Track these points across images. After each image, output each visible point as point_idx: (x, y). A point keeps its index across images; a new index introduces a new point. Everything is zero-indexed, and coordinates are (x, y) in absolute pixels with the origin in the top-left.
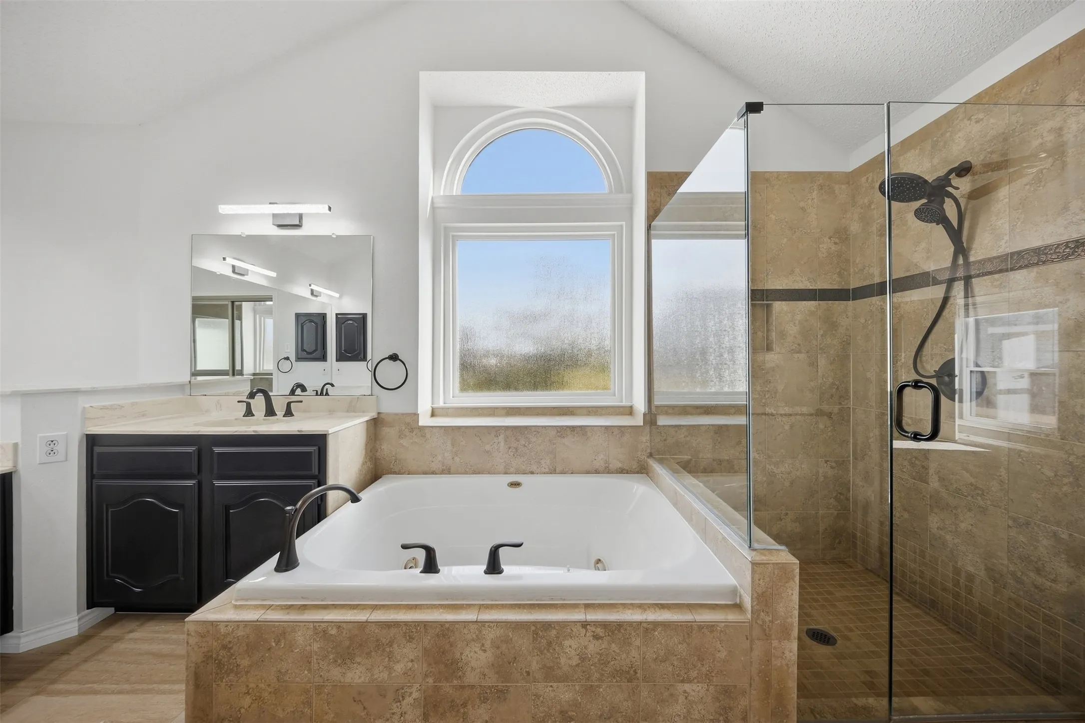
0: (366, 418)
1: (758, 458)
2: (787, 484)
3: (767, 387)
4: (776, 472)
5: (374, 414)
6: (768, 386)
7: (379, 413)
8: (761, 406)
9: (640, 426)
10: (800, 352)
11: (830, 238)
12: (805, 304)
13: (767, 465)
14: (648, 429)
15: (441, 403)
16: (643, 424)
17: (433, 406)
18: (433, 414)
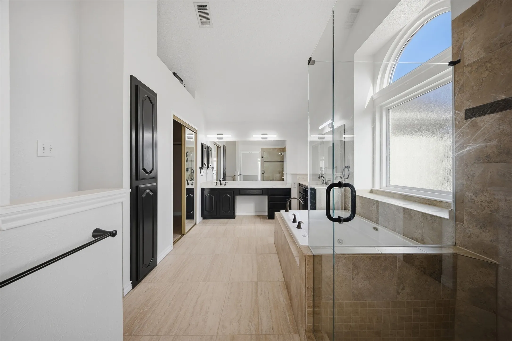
9: (446, 219)
14: (452, 223)
15: (377, 187)
16: (449, 218)
17: (372, 188)
18: (372, 192)
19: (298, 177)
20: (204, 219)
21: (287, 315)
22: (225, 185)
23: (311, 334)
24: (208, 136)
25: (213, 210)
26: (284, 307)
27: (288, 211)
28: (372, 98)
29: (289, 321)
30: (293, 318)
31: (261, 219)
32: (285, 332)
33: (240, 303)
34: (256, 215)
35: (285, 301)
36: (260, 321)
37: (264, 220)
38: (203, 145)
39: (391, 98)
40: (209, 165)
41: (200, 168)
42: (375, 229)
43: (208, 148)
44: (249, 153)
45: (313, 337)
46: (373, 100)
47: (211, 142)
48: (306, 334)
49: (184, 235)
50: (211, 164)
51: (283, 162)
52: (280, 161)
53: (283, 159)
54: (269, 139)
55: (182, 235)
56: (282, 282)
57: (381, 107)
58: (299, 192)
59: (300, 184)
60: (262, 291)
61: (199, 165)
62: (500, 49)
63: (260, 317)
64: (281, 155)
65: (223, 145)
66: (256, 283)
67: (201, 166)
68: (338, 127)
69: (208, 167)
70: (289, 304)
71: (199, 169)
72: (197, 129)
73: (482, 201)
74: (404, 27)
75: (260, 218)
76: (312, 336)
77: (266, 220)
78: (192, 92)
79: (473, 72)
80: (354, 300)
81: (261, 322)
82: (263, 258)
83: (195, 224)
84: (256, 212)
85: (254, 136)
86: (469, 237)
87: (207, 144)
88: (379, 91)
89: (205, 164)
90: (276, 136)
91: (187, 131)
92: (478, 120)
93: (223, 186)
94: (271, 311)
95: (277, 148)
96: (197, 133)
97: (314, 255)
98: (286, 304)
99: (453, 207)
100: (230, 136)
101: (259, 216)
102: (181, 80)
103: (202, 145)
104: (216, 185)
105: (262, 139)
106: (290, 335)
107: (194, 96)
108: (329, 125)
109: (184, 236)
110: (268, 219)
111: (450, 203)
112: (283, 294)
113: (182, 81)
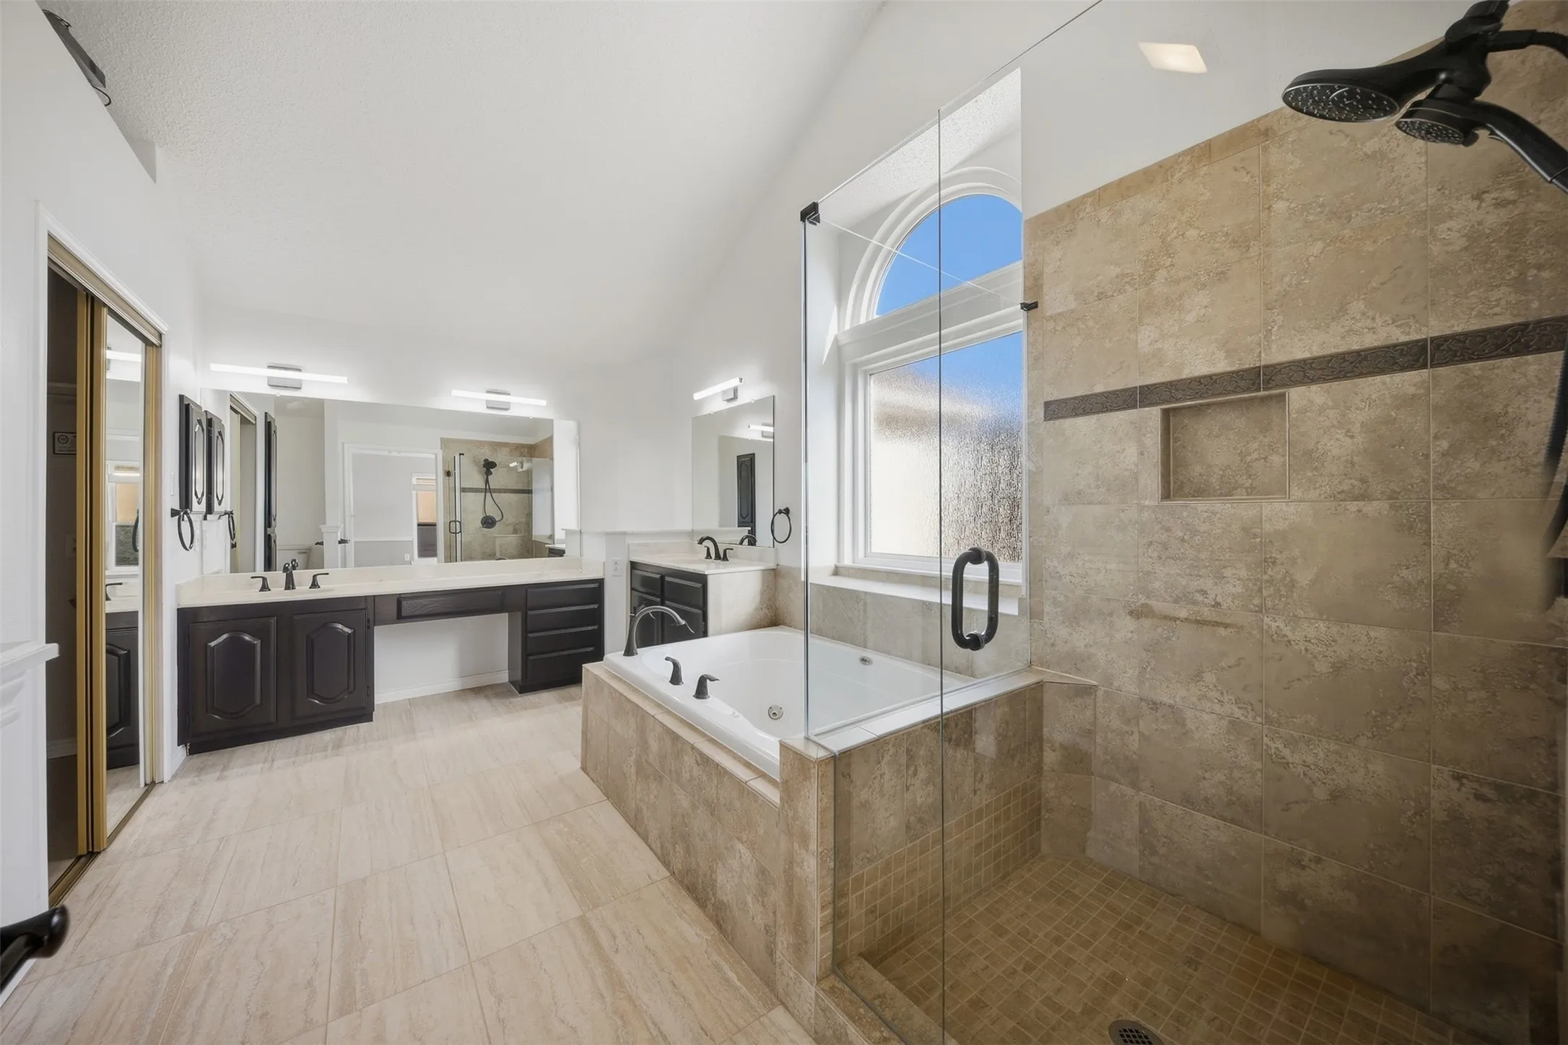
0: (762, 568)
1: (1242, 718)
2: (1320, 794)
3: (1265, 573)
4: (1291, 760)
5: (772, 565)
6: (1269, 572)
7: (778, 565)
8: (1251, 611)
9: (1015, 616)
10: (1363, 497)
11: (1478, 197)
12: (1384, 383)
13: (1265, 738)
14: (1025, 623)
15: (847, 561)
16: (1019, 614)
17: (837, 564)
18: (837, 572)
19: (630, 542)
20: (193, 751)
21: (726, 967)
22: (314, 585)
23: (833, 981)
24: (214, 367)
25: (258, 701)
26: (706, 952)
27: (635, 651)
28: (836, 340)
29: (738, 984)
30: (746, 967)
31: (495, 701)
32: (745, 1021)
33: (557, 1012)
34: (462, 690)
35: (699, 932)
36: (655, 1033)
37: (507, 701)
38: (187, 406)
39: (881, 350)
40: (216, 502)
41: (174, 513)
42: (864, 660)
43: (210, 422)
44: (386, 453)
45: (840, 985)
46: (838, 348)
47: (219, 393)
48: (823, 986)
49: (99, 853)
50: (222, 497)
51: (530, 492)
52: (520, 488)
53: (530, 482)
54: (514, 412)
55: (83, 860)
56: (666, 881)
57: (855, 367)
58: (632, 589)
59: (633, 565)
60: (614, 938)
61: (171, 498)
62: (1097, 302)
63: (650, 1024)
64: (520, 470)
65: (266, 413)
66: (583, 922)
67: (177, 508)
68: (753, 402)
69: (210, 509)
70: (714, 934)
71: (169, 524)
72: (163, 327)
73: (1072, 576)
74: (909, 194)
75: (487, 697)
76: (837, 985)
77: (514, 700)
78: (142, 146)
79: (1057, 333)
80: (908, 842)
81: (661, 1033)
82: (566, 830)
83: (151, 786)
84: (462, 676)
85: (455, 393)
86: (1053, 645)
87: (206, 402)
88: (851, 329)
89: (199, 496)
90: (543, 403)
91: (112, 331)
92: (1068, 423)
93: (302, 592)
94: (672, 982)
95: (505, 445)
96: (161, 346)
97: (837, 754)
98: (706, 939)
99: (1024, 592)
100: (344, 380)
101: (478, 691)
102: (93, 67)
103: (185, 408)
104: (265, 588)
105: (488, 407)
106: (762, 1019)
107: (150, 167)
108: (724, 392)
109: (100, 857)
110: (520, 693)
111: (1018, 586)
112: (684, 915)
113: (102, 79)
